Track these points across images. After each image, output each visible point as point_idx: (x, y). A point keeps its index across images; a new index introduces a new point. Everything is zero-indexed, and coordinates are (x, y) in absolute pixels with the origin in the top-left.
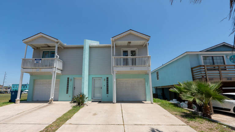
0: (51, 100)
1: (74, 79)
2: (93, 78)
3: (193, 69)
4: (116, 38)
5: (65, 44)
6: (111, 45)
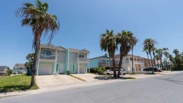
0: (55, 74)
3: (99, 63)
6: (78, 53)
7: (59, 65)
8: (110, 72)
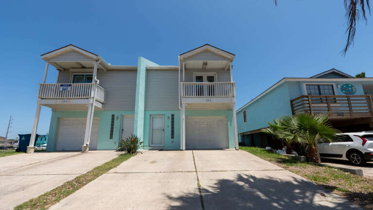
0: (86, 147)
1: (123, 116)
2: (151, 115)
3: (294, 103)
4: (186, 56)
5: (109, 64)
6: (179, 67)
7: (117, 118)
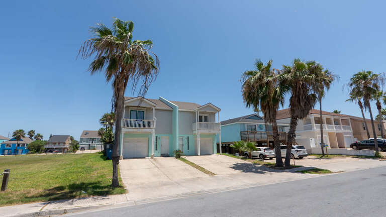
0: (153, 156)
3: (241, 133)
7: (159, 138)
8: (266, 151)
